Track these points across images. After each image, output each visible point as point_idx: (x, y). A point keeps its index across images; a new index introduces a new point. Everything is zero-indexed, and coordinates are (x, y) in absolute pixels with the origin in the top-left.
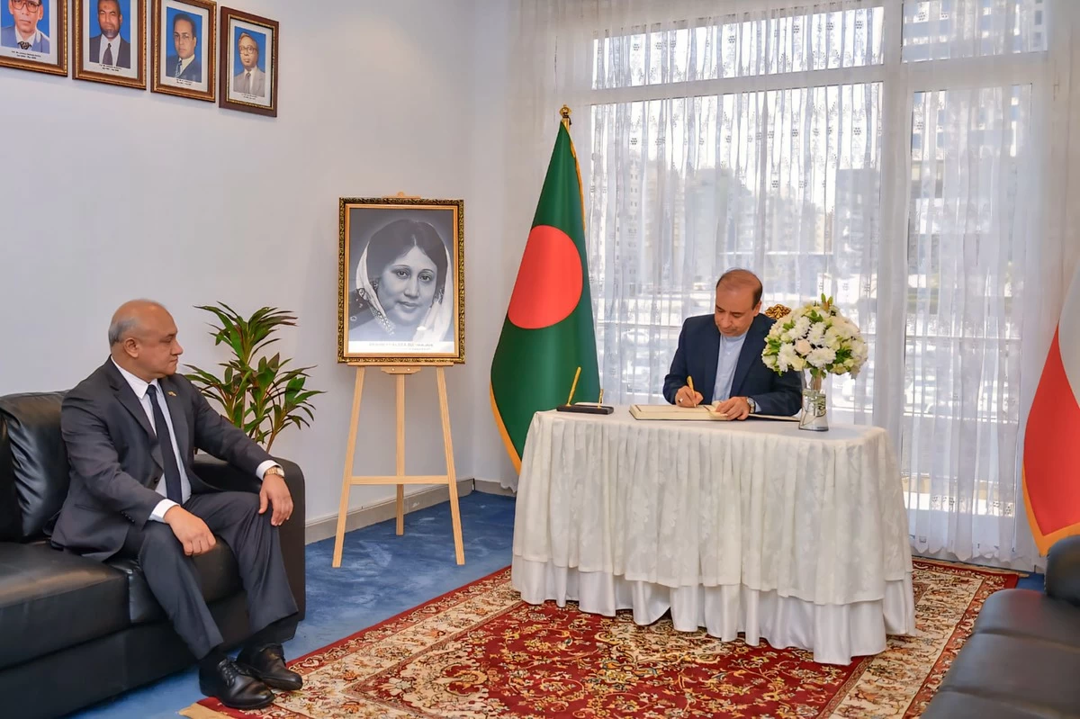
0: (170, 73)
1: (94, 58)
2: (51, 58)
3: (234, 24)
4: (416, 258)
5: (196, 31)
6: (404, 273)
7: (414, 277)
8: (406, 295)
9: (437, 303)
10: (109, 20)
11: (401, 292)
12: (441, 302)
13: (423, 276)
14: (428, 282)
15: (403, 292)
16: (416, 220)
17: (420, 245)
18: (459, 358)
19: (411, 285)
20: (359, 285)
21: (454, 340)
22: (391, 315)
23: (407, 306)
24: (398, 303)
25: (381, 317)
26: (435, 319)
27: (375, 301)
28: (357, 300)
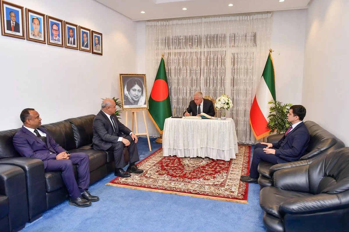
0: (83, 46)
1: (69, 43)
2: (60, 43)
3: (94, 34)
4: (137, 87)
5: (87, 36)
6: (135, 90)
7: (137, 91)
8: (136, 95)
9: (142, 96)
10: (71, 34)
13: (139, 91)
16: (136, 79)
17: (138, 84)
18: (148, 108)
19: (136, 93)
20: (125, 93)
21: (146, 104)
22: (133, 99)
23: (136, 97)
24: (134, 97)
25: (131, 100)
26: (142, 100)
27: (129, 96)
28: (125, 96)
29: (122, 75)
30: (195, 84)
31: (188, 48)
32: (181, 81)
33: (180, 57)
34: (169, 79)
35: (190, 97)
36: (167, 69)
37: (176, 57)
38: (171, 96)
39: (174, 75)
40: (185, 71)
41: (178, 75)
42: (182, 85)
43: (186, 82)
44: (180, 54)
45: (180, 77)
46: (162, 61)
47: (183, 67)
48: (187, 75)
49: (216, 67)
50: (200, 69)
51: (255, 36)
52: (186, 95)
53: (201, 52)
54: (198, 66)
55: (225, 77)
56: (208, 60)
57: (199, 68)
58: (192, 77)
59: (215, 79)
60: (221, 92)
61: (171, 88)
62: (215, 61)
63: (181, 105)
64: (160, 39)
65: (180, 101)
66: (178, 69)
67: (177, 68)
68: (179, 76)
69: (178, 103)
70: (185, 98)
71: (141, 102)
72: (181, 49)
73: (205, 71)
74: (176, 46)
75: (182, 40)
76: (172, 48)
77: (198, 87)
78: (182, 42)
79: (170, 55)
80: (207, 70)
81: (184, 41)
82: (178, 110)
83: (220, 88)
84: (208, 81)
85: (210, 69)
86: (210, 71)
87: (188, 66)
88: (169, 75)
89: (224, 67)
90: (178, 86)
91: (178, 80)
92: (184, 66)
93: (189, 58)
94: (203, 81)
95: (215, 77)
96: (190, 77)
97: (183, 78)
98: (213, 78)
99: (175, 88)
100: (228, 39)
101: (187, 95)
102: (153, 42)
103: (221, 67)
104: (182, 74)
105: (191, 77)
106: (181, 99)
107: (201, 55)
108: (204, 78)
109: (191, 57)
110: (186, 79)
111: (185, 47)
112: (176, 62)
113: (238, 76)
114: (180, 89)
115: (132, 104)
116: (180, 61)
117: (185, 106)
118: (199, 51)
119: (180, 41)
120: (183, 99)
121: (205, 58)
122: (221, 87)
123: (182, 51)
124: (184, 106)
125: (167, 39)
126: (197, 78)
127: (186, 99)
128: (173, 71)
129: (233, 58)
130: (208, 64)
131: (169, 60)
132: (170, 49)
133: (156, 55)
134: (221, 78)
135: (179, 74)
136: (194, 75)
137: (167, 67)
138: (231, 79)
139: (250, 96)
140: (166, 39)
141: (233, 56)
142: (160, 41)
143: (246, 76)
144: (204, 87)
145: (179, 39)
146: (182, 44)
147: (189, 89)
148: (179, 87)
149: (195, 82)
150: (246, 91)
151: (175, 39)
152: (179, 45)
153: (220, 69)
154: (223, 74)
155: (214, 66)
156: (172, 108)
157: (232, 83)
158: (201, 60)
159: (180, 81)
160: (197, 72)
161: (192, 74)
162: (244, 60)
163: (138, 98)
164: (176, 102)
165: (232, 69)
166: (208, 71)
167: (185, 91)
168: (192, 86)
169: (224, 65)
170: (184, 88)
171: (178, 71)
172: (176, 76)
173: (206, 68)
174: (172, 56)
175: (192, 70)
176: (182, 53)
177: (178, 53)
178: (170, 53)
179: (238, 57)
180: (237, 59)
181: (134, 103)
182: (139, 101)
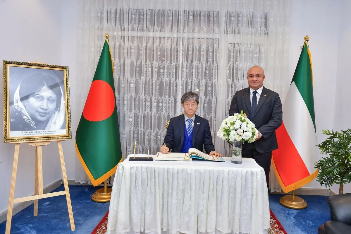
6: (40, 98)
7: (45, 100)
8: (42, 109)
9: (57, 112)
12: (59, 112)
14: (52, 103)
15: (40, 107)
16: (45, 74)
17: (48, 85)
18: (69, 136)
19: (44, 104)
20: (15, 104)
21: (66, 129)
22: (33, 118)
23: (42, 113)
24: (37, 112)
25: (28, 119)
26: (56, 120)
27: (24, 111)
28: (15, 111)
29: (11, 63)
31: (155, 29)
32: (142, 87)
33: (142, 44)
35: (157, 113)
37: (134, 45)
39: (129, 74)
40: (150, 69)
41: (137, 76)
42: (143, 92)
43: (151, 87)
44: (141, 39)
45: (140, 78)
46: (106, 46)
47: (146, 61)
48: (152, 77)
50: (174, 67)
51: (266, 18)
52: (149, 109)
53: (177, 38)
54: (173, 62)
55: (218, 81)
56: (190, 53)
58: (162, 80)
63: (141, 127)
64: (105, 10)
65: (139, 120)
66: (138, 65)
67: (135, 63)
68: (138, 78)
69: (136, 124)
70: (148, 115)
71: (55, 123)
72: (143, 31)
73: (185, 70)
74: (135, 25)
75: (145, 16)
76: (127, 28)
77: (172, 97)
78: (145, 19)
79: (124, 41)
80: (188, 69)
81: (148, 17)
82: (135, 136)
85: (191, 67)
87: (155, 61)
89: (216, 65)
90: (137, 95)
91: (137, 83)
92: (148, 61)
93: (157, 47)
96: (158, 79)
97: (146, 80)
99: (131, 97)
100: (223, 19)
101: (151, 111)
102: (93, 15)
104: (143, 73)
105: (160, 80)
106: (141, 118)
107: (177, 43)
108: (182, 81)
109: (161, 45)
110: (151, 83)
111: (150, 28)
112: (134, 53)
114: (139, 99)
115: (30, 128)
116: (141, 52)
117: (147, 129)
118: (175, 35)
119: (142, 17)
120: (144, 116)
121: (185, 48)
123: (145, 34)
124: (145, 128)
125: (118, 12)
126: (170, 82)
127: (150, 117)
132: (124, 30)
133: (96, 38)
135: (138, 73)
136: (165, 76)
140: (116, 12)
142: (105, 15)
145: (140, 14)
146: (145, 22)
147: (156, 101)
148: (138, 97)
149: (166, 89)
151: (133, 13)
152: (139, 24)
158: (177, 51)
159: (140, 86)
160: (171, 71)
161: (162, 74)
162: (250, 55)
163: (48, 115)
164: (133, 122)
165: (230, 68)
166: (190, 71)
167: (148, 104)
168: (161, 95)
169: (216, 61)
170: (147, 97)
171: (138, 69)
172: (134, 77)
173: (186, 66)
174: (126, 42)
175: (162, 67)
176: (144, 37)
177: (137, 37)
178: (124, 37)
179: (241, 49)
180: (239, 53)
181: (36, 125)
182: (49, 123)
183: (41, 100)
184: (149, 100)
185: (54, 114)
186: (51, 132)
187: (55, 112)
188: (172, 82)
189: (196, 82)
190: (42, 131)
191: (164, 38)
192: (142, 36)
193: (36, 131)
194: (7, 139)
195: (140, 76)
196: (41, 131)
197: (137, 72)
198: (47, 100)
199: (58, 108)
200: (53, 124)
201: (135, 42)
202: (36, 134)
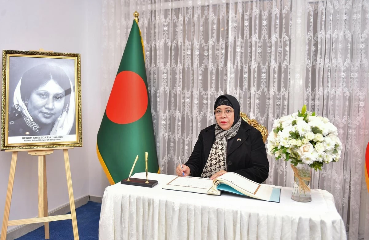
4: (52, 86)
6: (45, 95)
7: (51, 98)
8: (46, 108)
9: (65, 113)
11: (42, 107)
12: (67, 112)
13: (56, 96)
14: (59, 100)
15: (44, 106)
16: (51, 64)
17: (55, 79)
18: (79, 144)
20: (15, 102)
21: (76, 134)
22: (36, 120)
23: (46, 114)
24: (41, 113)
25: (30, 121)
26: (64, 122)
27: (26, 112)
28: (14, 111)
29: (11, 52)
30: (211, 83)
33: (178, 18)
34: (152, 73)
35: (200, 114)
36: (148, 49)
37: (168, 20)
38: (156, 111)
39: (162, 61)
40: (189, 52)
41: (172, 63)
42: (181, 84)
43: (191, 77)
44: (177, 11)
45: (177, 65)
46: (135, 27)
47: (184, 41)
48: (192, 62)
49: (265, 40)
50: (224, 46)
52: (189, 109)
53: (227, 4)
55: (290, 64)
56: (247, 23)
57: (222, 42)
58: (206, 66)
59: (264, 70)
60: (278, 102)
61: (156, 92)
62: (264, 23)
63: (178, 133)
65: (176, 123)
66: (173, 48)
67: (170, 44)
68: (174, 65)
69: (171, 128)
70: (188, 116)
71: (62, 126)
73: (238, 49)
79: (155, 16)
80: (243, 49)
83: (277, 92)
84: (246, 75)
85: (249, 45)
86: (249, 50)
87: (195, 40)
88: (153, 61)
89: (287, 38)
90: (173, 89)
91: (174, 73)
92: (186, 40)
93: (198, 19)
94: (233, 76)
95: (264, 64)
96: (200, 66)
97: (184, 69)
98: (259, 67)
99: (165, 92)
101: (192, 111)
103: (279, 39)
104: (180, 59)
105: (203, 66)
106: (179, 120)
107: (228, 12)
108: (235, 67)
109: (204, 17)
112: (168, 31)
113: (327, 61)
114: (176, 95)
115: (32, 133)
116: (177, 29)
117: (187, 137)
120: (183, 119)
122: (279, 89)
123: (182, 4)
124: (185, 135)
126: (217, 69)
127: (191, 119)
128: (160, 53)
129: (312, 13)
130: (247, 33)
131: (153, 27)
132: (155, 2)
134: (280, 68)
135: (174, 59)
136: (210, 60)
137: (148, 43)
138: (308, 70)
139: (361, 114)
141: (311, 9)
143: (348, 61)
144: (235, 91)
147: (198, 96)
148: (173, 92)
149: (211, 79)
150: (350, 100)
153: (276, 43)
154: (285, 55)
155: (260, 37)
156: (158, 140)
157: (310, 80)
158: (228, 23)
159: (177, 77)
160: (218, 53)
161: (206, 58)
162: (345, 17)
163: (53, 117)
164: (168, 126)
165: (310, 42)
166: (246, 50)
167: (188, 101)
168: (205, 87)
169: (287, 32)
170: (186, 92)
171: (173, 53)
172: (169, 64)
173: (241, 43)
174: (157, 17)
175: (206, 48)
176: (182, 8)
177: (172, 9)
178: (155, 11)
179: (328, 9)
180: (324, 16)
181: (39, 129)
182: (55, 126)
183: (46, 98)
184: (188, 96)
185: (61, 115)
186: (56, 137)
187: (63, 112)
188: (220, 69)
189: (256, 66)
190: (46, 136)
191: (208, 6)
192: (178, 7)
193: (39, 136)
194: (5, 147)
195: (176, 63)
196: (44, 136)
197: (173, 57)
198: (53, 97)
199: (67, 108)
200: (60, 128)
201: (169, 17)
202: (39, 140)
